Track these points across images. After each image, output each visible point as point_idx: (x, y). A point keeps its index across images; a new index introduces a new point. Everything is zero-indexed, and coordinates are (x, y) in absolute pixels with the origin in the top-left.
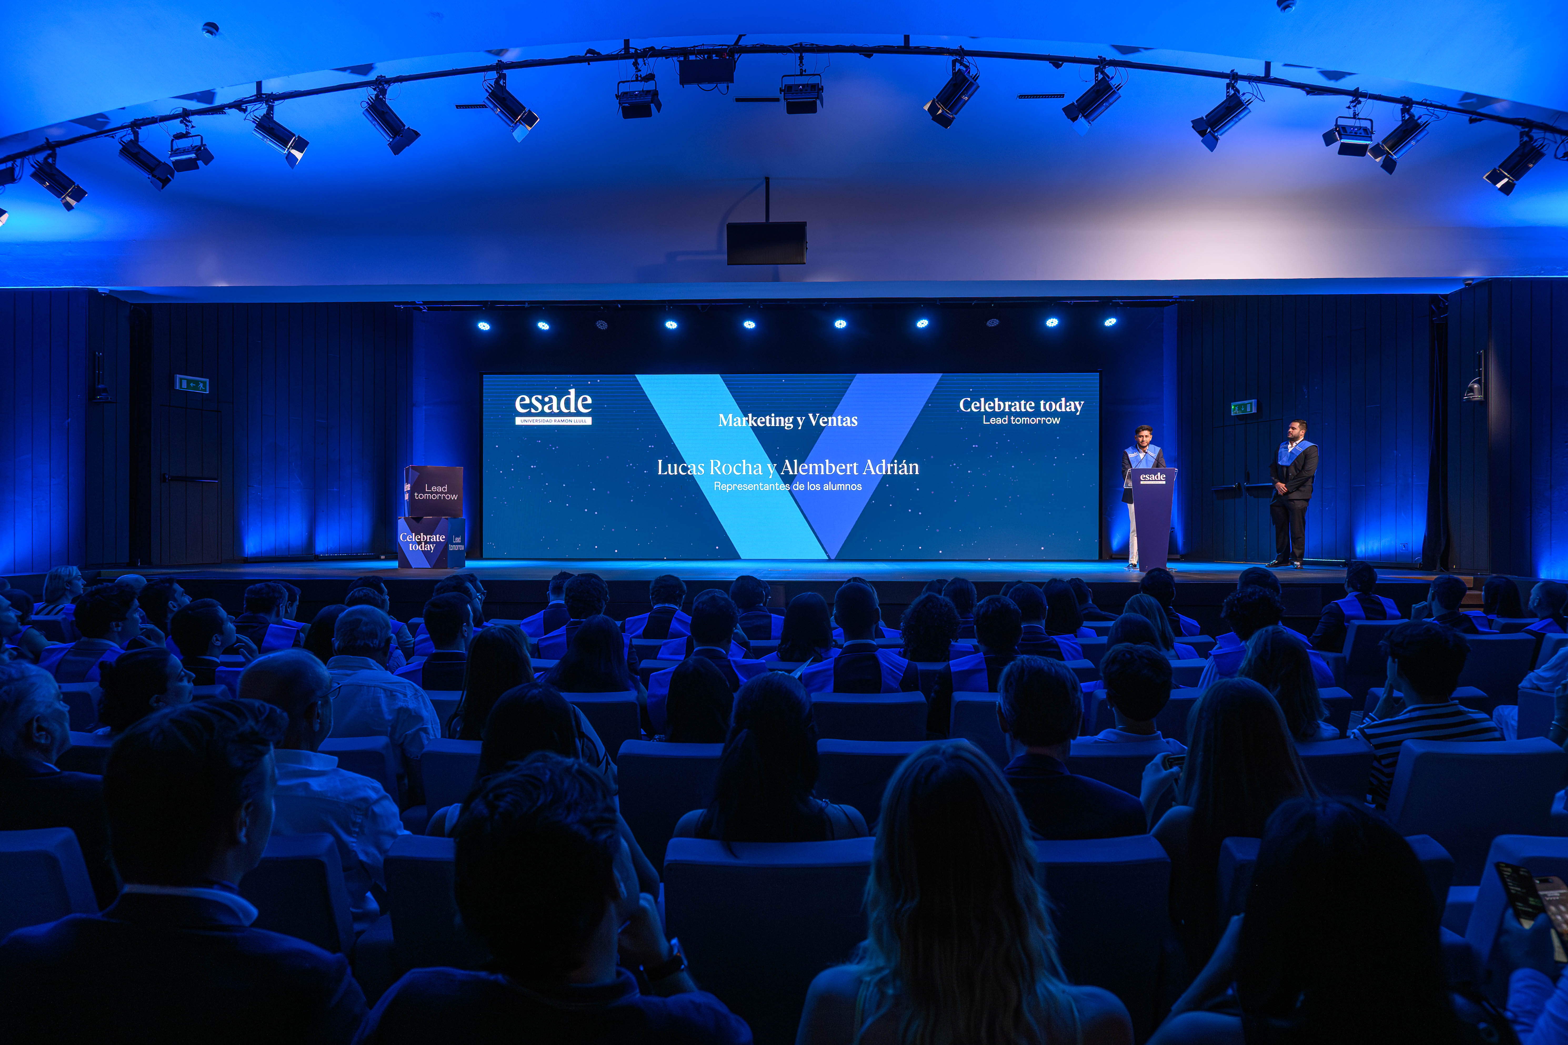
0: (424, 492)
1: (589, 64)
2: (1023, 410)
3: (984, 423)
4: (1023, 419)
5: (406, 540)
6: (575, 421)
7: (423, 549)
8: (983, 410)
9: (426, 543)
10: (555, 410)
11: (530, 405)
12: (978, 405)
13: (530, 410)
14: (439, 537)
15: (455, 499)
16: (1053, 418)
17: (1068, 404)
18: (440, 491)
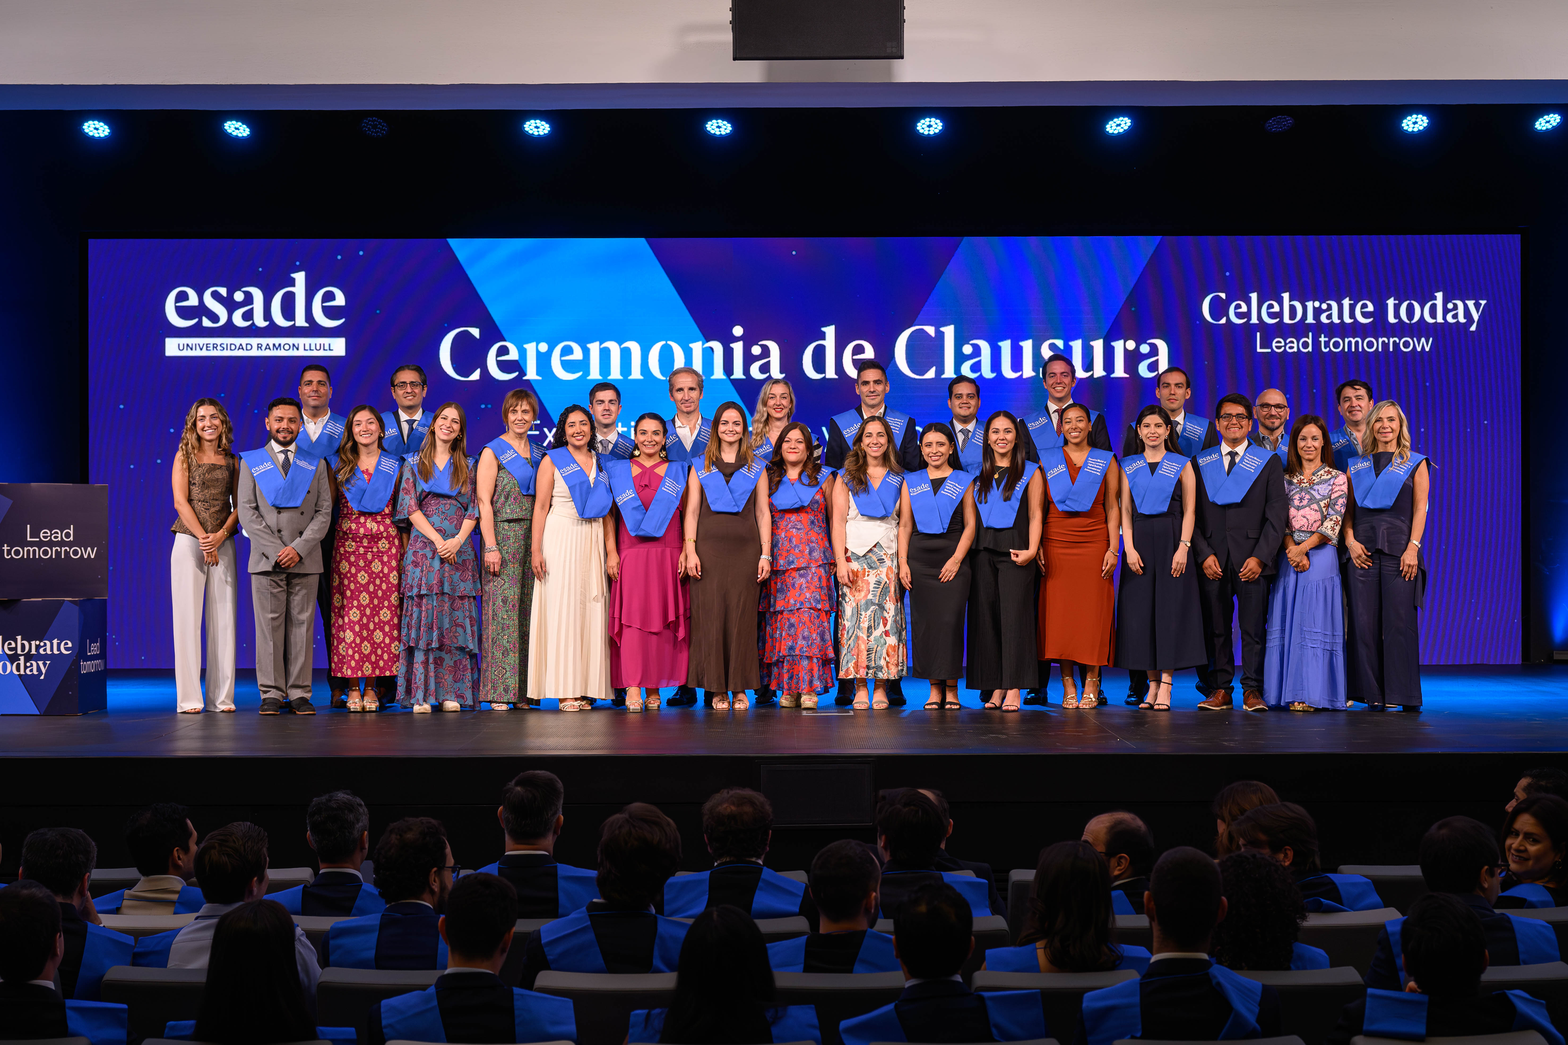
0: (24, 544)
2: (1347, 320)
3: (1259, 350)
4: (1347, 340)
6: (307, 347)
7: (22, 672)
8: (1254, 320)
9: (29, 657)
10: (260, 321)
11: (201, 310)
12: (1244, 308)
13: (200, 321)
14: (59, 645)
15: (92, 557)
16: (1415, 339)
17: (1450, 306)
18: (59, 539)
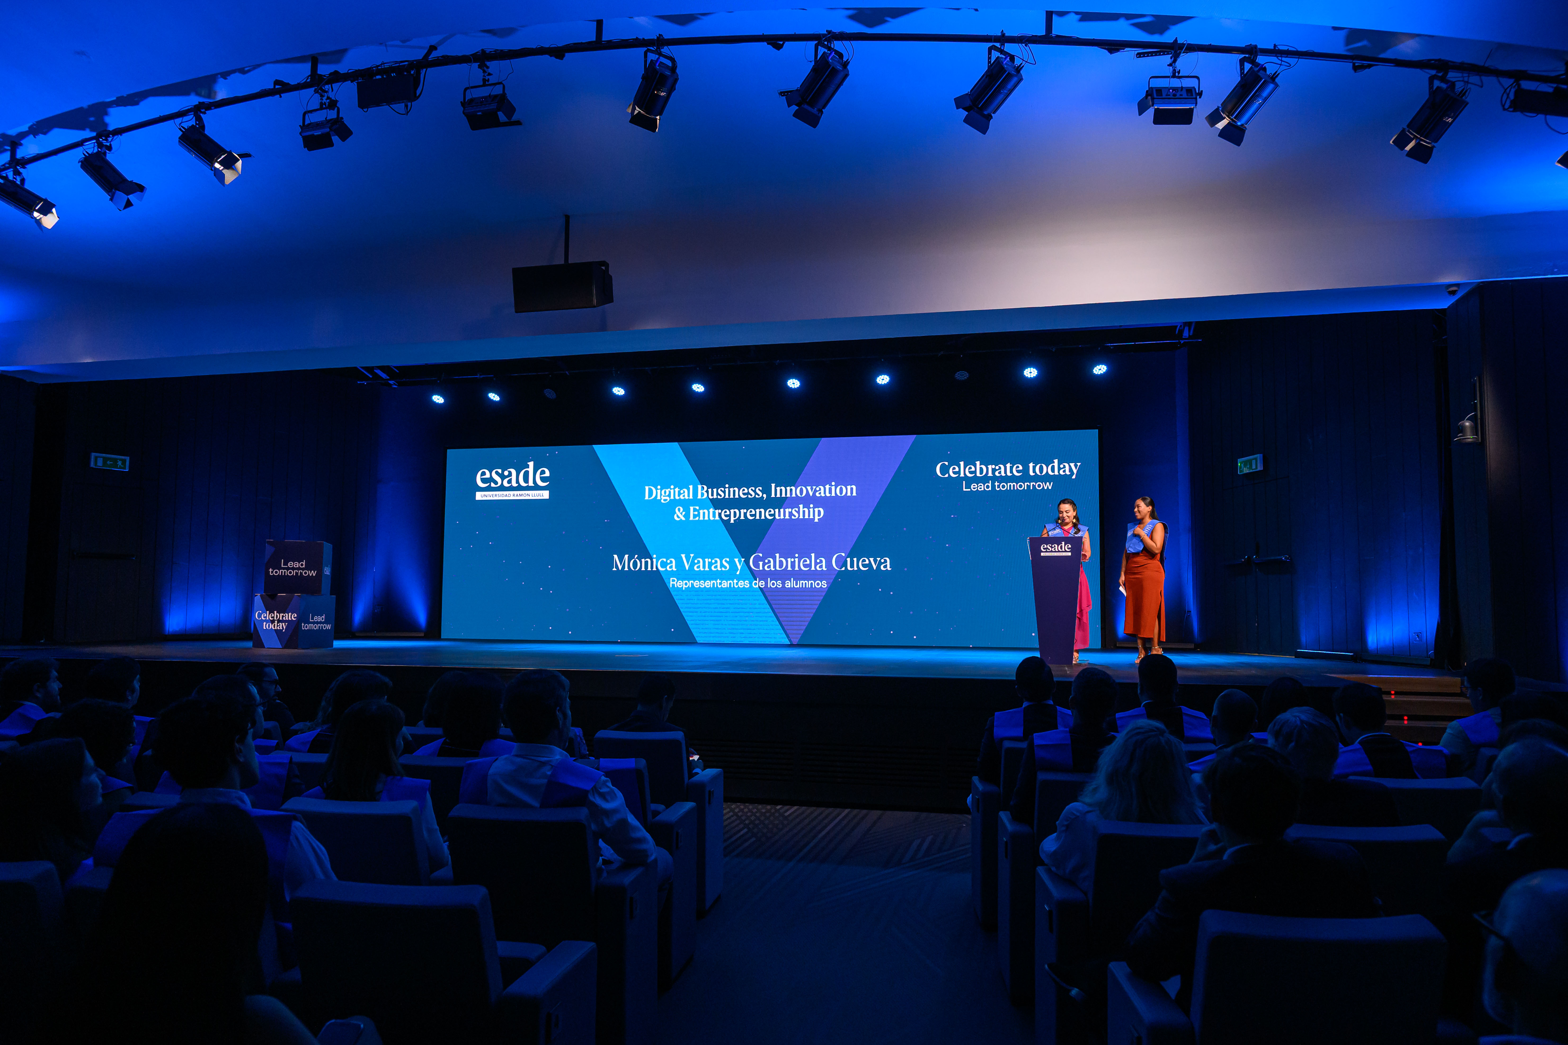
0: (280, 568)
1: (281, 97)
2: (1009, 474)
3: (964, 490)
4: (1009, 484)
5: (260, 619)
6: (533, 495)
7: (276, 628)
8: (962, 475)
9: (279, 621)
10: (514, 484)
11: (490, 479)
12: (957, 469)
13: (490, 484)
14: (292, 616)
15: (314, 575)
16: (1044, 483)
17: (1062, 466)
18: (298, 566)
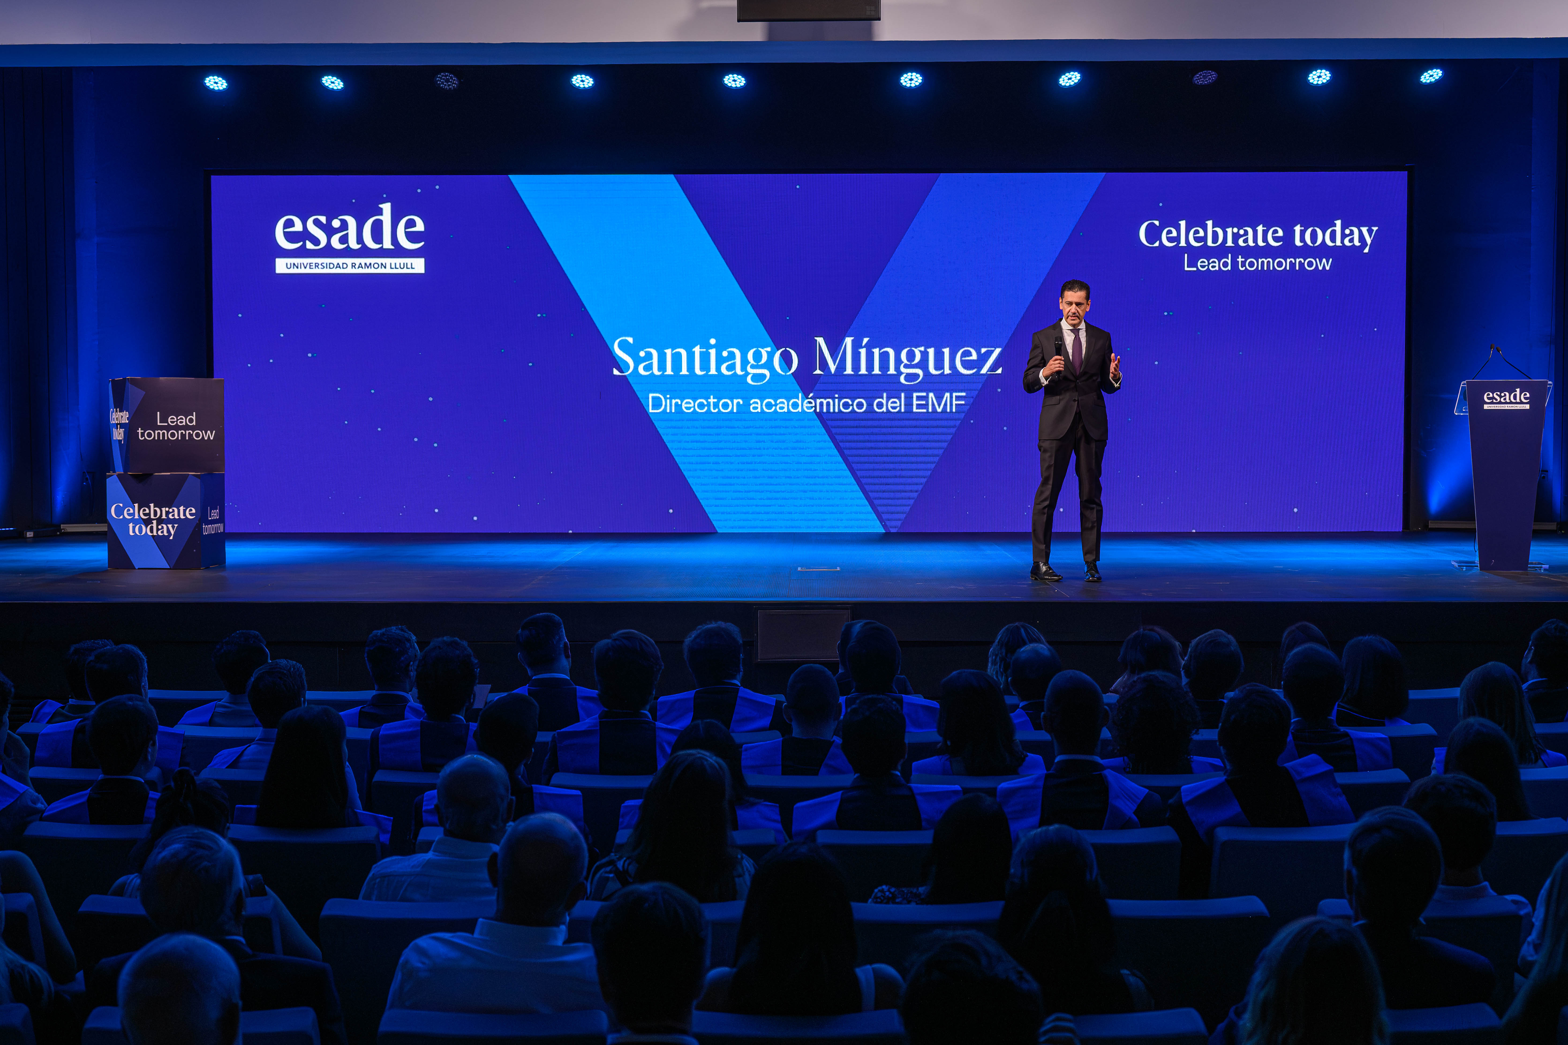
0: (155, 427)
2: (1261, 243)
3: (1186, 269)
4: (1260, 261)
5: (121, 517)
6: (393, 266)
8: (1183, 243)
9: (160, 521)
10: (353, 244)
11: (305, 235)
12: (1174, 234)
13: (304, 244)
14: (185, 511)
15: (212, 438)
16: (1317, 260)
17: (1347, 232)
18: (184, 424)
